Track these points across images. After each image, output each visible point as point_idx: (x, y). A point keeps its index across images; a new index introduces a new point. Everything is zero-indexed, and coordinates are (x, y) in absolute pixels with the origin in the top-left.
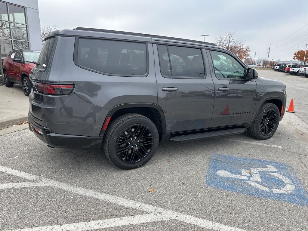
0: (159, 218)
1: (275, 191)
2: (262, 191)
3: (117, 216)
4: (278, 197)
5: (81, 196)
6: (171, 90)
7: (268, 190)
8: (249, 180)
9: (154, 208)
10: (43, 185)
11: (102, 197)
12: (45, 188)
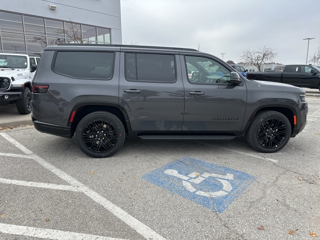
1: (199, 192)
3: (48, 182)
5: (43, 168)
8: (187, 181)
9: (78, 183)
10: (30, 157)
11: (54, 170)
12: (28, 159)
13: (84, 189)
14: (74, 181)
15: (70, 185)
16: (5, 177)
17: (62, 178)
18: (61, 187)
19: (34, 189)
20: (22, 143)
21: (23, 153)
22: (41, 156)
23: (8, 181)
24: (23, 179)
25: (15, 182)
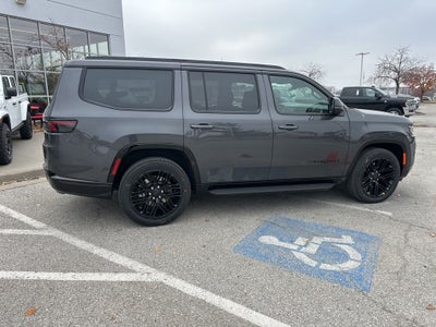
0: (144, 278)
1: (323, 266)
2: (303, 264)
3: (99, 271)
4: (322, 273)
5: (76, 248)
6: (204, 127)
7: (314, 264)
8: (298, 251)
9: (146, 268)
10: (46, 233)
11: (97, 251)
12: (46, 237)
13: (160, 276)
14: (138, 266)
15: (134, 272)
16: (22, 270)
17: (117, 262)
18: (122, 277)
19: (83, 283)
20: (20, 211)
21: (30, 227)
22: (63, 230)
23: (32, 275)
24: (55, 269)
25: (44, 276)
